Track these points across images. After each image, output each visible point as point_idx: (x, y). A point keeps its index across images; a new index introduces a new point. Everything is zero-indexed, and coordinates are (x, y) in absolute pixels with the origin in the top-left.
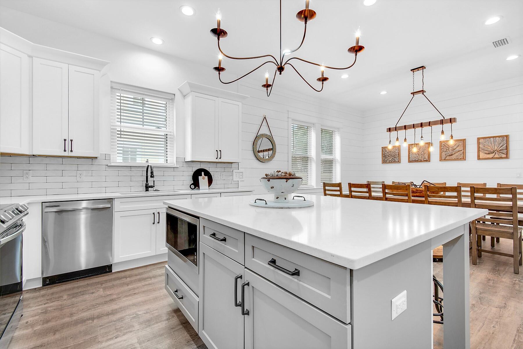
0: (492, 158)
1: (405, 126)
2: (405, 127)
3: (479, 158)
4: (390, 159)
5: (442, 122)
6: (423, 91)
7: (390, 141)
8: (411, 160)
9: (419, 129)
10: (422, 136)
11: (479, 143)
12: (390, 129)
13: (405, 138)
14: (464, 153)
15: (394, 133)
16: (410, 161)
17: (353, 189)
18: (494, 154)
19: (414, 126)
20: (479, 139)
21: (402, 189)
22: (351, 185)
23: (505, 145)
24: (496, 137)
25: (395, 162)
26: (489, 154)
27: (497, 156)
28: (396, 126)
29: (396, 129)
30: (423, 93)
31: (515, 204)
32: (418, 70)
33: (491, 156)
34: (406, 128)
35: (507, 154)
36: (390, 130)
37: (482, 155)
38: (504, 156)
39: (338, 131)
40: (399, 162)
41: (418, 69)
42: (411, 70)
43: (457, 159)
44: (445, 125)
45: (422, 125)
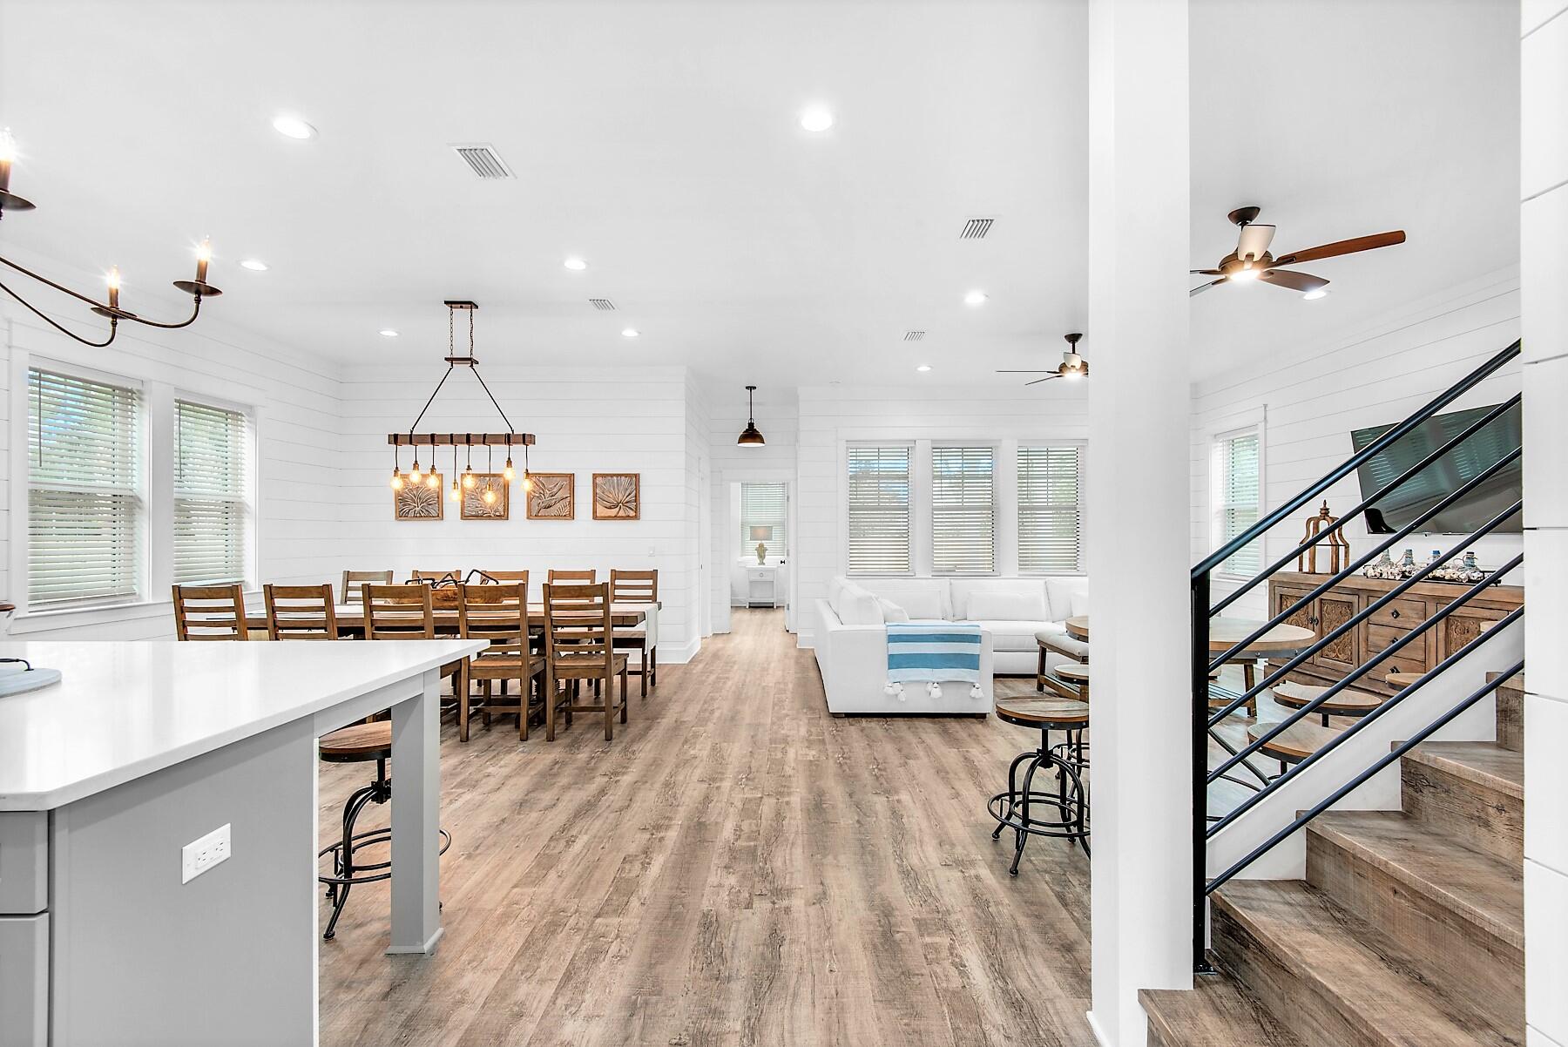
0: (616, 517)
1: (433, 436)
2: (433, 439)
3: (595, 517)
4: (417, 509)
5: (508, 439)
6: (471, 361)
7: (397, 468)
8: (467, 512)
9: (462, 448)
10: (469, 466)
11: (595, 485)
12: (396, 436)
13: (433, 466)
14: (572, 504)
15: (406, 450)
16: (464, 517)
17: (279, 602)
18: (617, 509)
19: (452, 439)
20: (595, 476)
21: (411, 594)
22: (271, 592)
23: (633, 494)
24: (621, 475)
25: (429, 516)
26: (610, 508)
27: (622, 513)
28: (412, 432)
29: (411, 439)
30: (472, 366)
31: (607, 612)
32: (461, 307)
33: (613, 512)
34: (436, 441)
35: (636, 510)
36: (395, 439)
37: (601, 511)
38: (632, 514)
39: (249, 415)
40: (440, 516)
41: (461, 304)
42: (446, 303)
43: (558, 517)
44: (514, 447)
45: (468, 439)
